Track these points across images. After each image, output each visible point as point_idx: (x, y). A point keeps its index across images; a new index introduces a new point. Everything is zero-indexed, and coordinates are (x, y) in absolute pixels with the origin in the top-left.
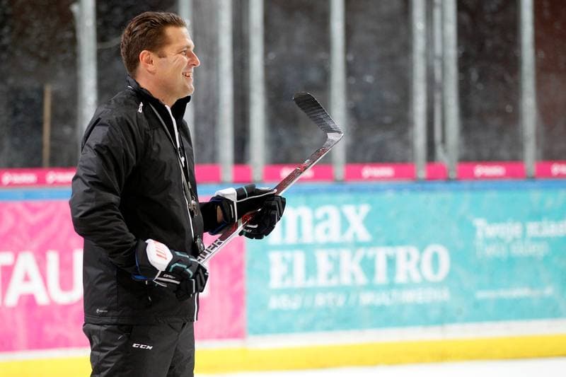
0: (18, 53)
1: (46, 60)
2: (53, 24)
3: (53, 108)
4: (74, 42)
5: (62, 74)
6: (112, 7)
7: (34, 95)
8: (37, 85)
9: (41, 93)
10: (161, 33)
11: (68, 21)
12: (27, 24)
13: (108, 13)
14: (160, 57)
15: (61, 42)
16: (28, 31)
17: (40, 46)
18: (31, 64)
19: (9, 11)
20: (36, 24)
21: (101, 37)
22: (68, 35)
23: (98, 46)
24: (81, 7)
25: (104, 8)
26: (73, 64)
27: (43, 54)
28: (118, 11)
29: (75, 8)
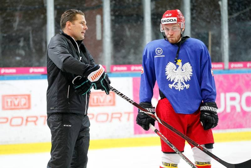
0: (199, 20)
1: (209, 22)
2: (212, 9)
3: (212, 40)
4: (220, 15)
5: (215, 27)
6: (234, 2)
7: (205, 36)
8: (206, 32)
9: (208, 34)
10: (74, 16)
11: (217, 7)
12: (202, 9)
13: (233, 4)
14: (73, 24)
15: (215, 16)
16: (203, 11)
17: (207, 17)
18: (204, 24)
19: (195, 4)
20: (206, 9)
21: (230, 14)
22: (218, 13)
23: (228, 17)
24: (222, 3)
25: (231, 3)
26: (219, 24)
27: (208, 20)
28: (236, 4)
29: (220, 3)
